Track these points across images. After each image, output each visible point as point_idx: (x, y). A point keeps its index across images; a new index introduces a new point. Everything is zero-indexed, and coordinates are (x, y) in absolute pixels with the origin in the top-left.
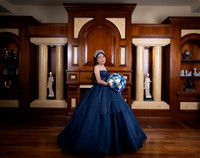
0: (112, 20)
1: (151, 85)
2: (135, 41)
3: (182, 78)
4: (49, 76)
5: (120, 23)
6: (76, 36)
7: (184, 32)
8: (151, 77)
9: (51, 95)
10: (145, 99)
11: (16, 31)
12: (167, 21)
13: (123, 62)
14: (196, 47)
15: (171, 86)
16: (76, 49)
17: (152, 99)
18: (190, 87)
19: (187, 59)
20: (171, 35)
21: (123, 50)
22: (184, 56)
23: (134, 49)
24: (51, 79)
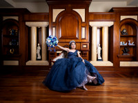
0: (77, 10)
1: (101, 51)
2: (91, 24)
3: (121, 46)
4: (37, 46)
5: (81, 12)
6: (54, 21)
7: (123, 18)
8: (101, 46)
9: (39, 58)
10: (97, 60)
11: (16, 18)
12: (112, 10)
13: (83, 37)
14: (130, 27)
15: (114, 51)
16: (54, 29)
17: (102, 60)
18: (126, 52)
19: (124, 35)
20: (114, 19)
21: (84, 29)
22: (122, 33)
23: (91, 29)
24: (39, 48)
